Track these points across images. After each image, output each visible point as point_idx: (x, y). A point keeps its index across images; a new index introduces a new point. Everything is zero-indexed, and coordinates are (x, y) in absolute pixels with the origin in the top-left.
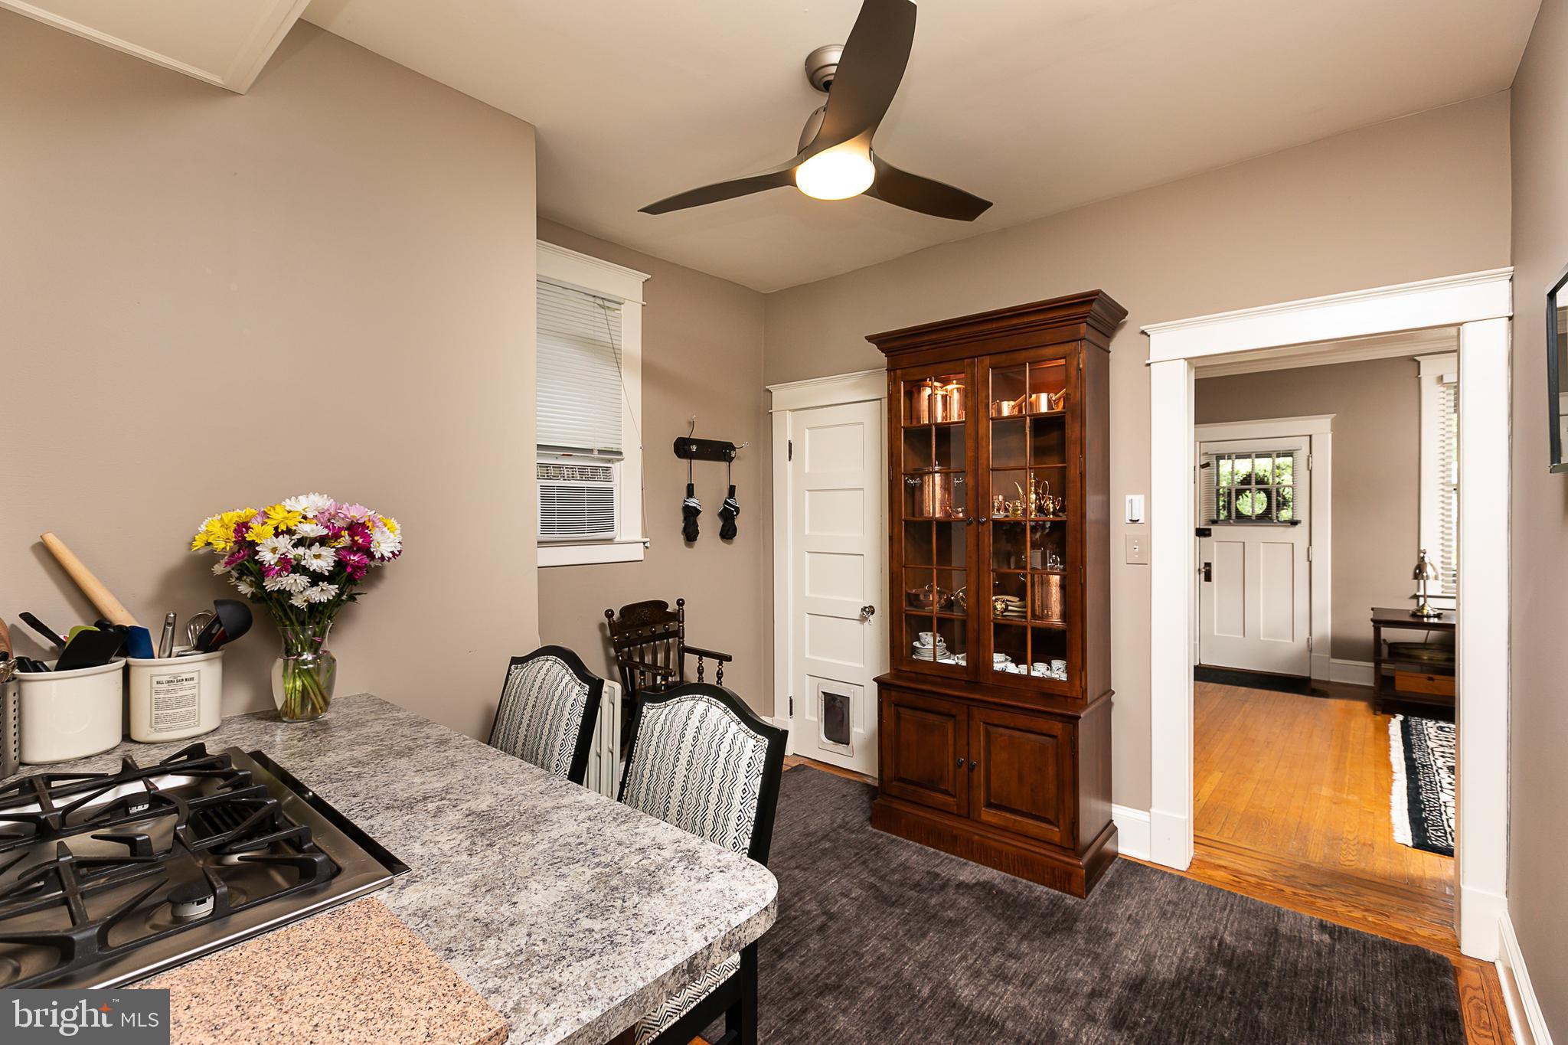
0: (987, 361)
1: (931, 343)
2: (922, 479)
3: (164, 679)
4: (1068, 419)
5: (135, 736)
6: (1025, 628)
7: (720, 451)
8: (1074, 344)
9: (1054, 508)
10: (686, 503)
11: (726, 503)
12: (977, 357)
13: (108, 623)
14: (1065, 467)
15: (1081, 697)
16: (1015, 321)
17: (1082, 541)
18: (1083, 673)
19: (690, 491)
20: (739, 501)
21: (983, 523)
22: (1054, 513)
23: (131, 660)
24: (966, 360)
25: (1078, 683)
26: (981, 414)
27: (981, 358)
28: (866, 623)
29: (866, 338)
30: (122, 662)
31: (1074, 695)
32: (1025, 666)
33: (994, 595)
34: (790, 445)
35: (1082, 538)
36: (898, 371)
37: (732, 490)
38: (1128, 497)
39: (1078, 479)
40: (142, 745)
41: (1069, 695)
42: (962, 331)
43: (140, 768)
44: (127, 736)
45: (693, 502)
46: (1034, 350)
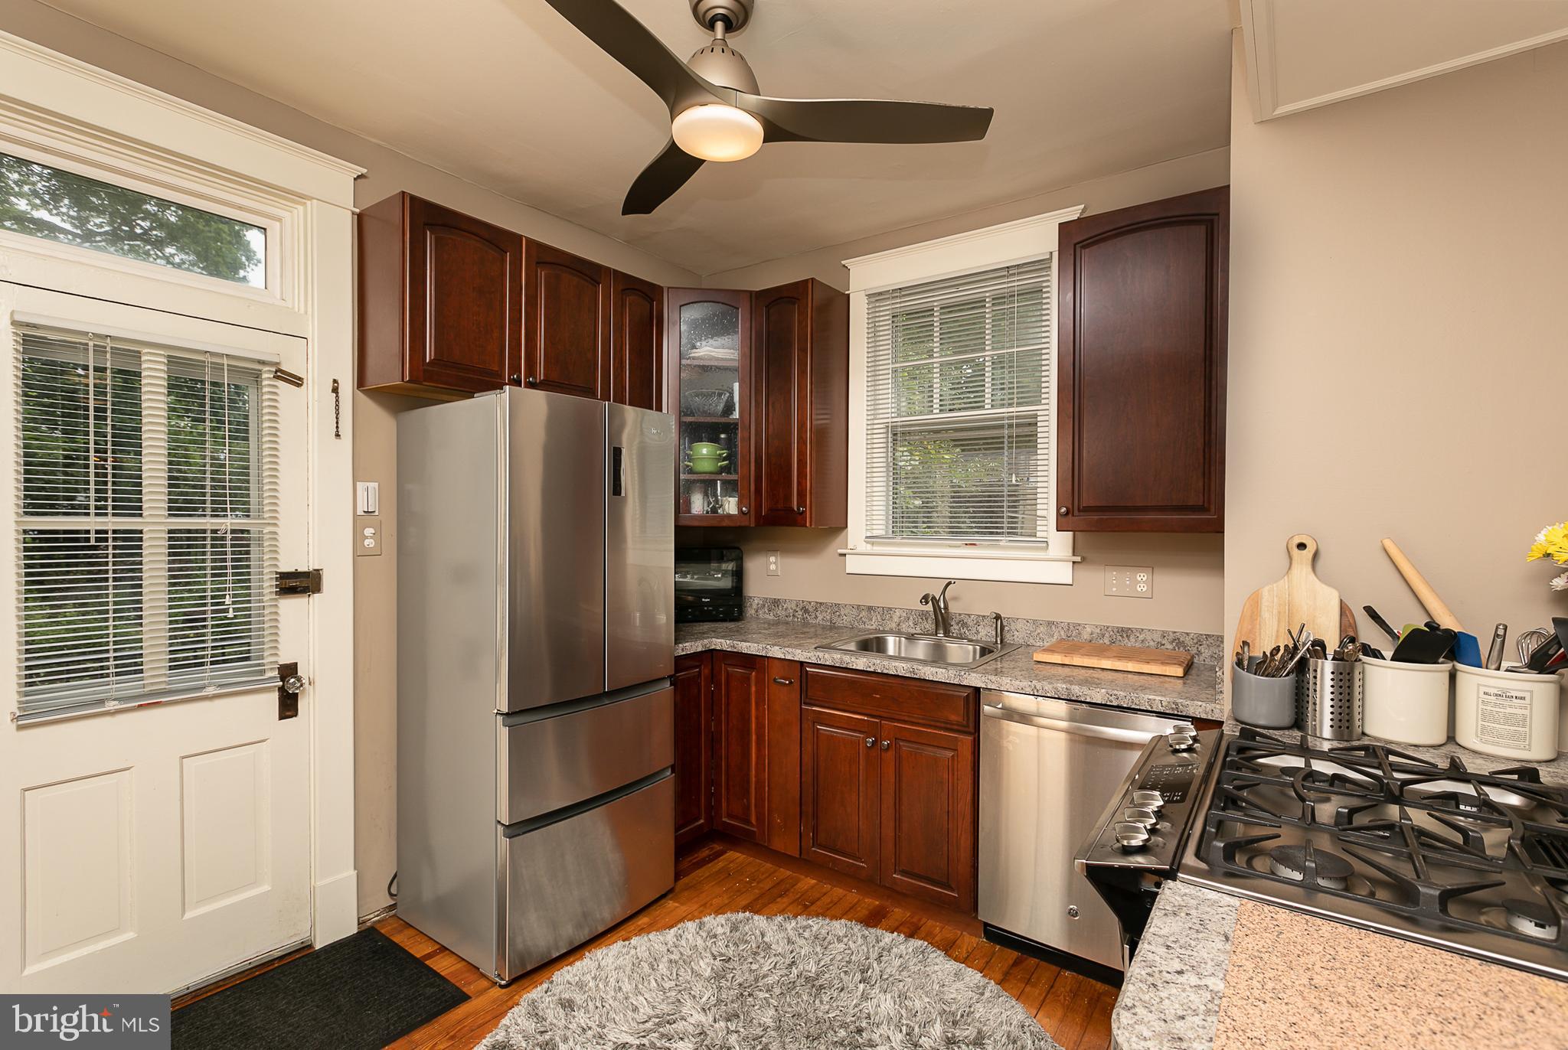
3: (1492, 691)
5: (1460, 739)
13: (1435, 625)
23: (1459, 666)
30: (1448, 666)
40: (1466, 751)
43: (1468, 771)
44: (1451, 738)
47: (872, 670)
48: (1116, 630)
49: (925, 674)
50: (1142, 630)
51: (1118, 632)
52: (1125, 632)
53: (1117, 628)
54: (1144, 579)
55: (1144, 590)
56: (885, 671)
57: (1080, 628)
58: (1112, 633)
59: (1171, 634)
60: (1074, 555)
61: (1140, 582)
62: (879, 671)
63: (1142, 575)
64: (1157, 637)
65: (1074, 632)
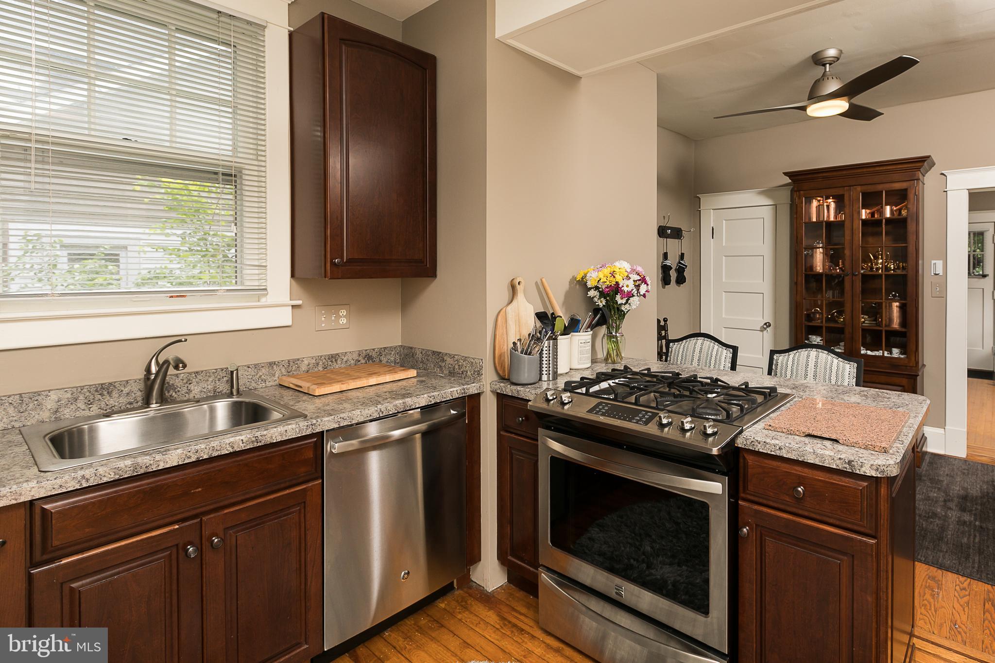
0: (859, 188)
1: (823, 177)
2: (812, 251)
3: (583, 341)
4: (909, 220)
5: (572, 366)
6: (881, 331)
7: (677, 234)
8: (913, 181)
9: (894, 267)
10: (664, 263)
11: (680, 263)
12: (853, 186)
14: (907, 246)
15: (915, 365)
16: (877, 169)
17: (916, 285)
18: (917, 354)
19: (665, 256)
20: (686, 261)
21: (856, 275)
22: (893, 270)
24: (845, 188)
25: (913, 359)
26: (855, 217)
27: (855, 187)
28: (765, 332)
29: (784, 173)
31: (911, 365)
32: (881, 351)
33: (862, 314)
34: (713, 229)
35: (916, 283)
36: (801, 192)
37: (682, 256)
38: (933, 262)
39: (915, 253)
40: (573, 370)
41: (908, 365)
42: (844, 172)
45: (668, 263)
46: (890, 184)
47: (193, 459)
48: (327, 358)
49: (272, 437)
50: (346, 353)
51: (329, 359)
52: (334, 358)
53: (328, 355)
54: (344, 314)
55: (345, 322)
56: (215, 454)
57: (298, 362)
58: (324, 361)
59: (364, 352)
60: (291, 300)
61: (341, 317)
62: (205, 457)
63: (342, 311)
64: (355, 356)
65: (294, 367)
